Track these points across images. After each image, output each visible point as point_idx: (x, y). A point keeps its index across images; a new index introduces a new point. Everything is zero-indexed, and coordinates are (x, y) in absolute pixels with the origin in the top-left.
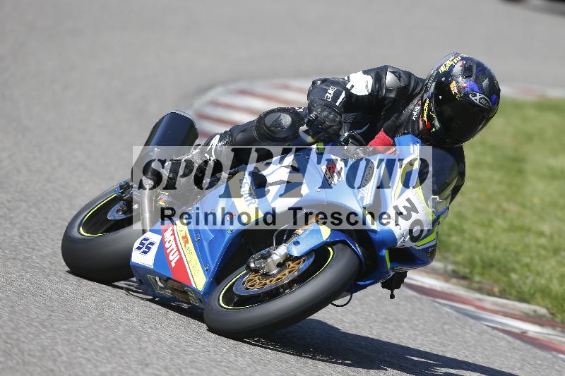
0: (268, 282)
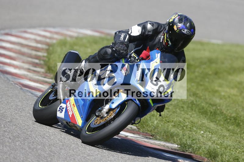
0: (102, 121)
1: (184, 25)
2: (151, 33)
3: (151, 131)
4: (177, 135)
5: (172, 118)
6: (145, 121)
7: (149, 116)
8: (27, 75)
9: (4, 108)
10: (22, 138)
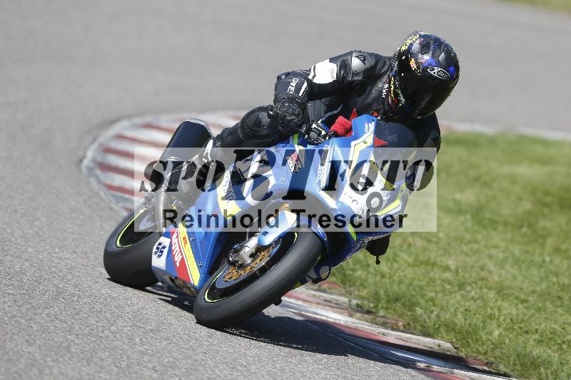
0: (243, 272)
1: (433, 57)
2: (360, 78)
3: (485, 354)
4: (548, 363)
5: (536, 325)
6: (471, 330)
7: (481, 318)
10: (184, 370)
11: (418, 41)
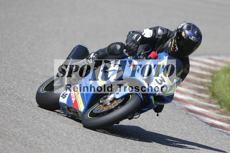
0: (105, 108)
1: (192, 32)
8: (193, 100)
9: (171, 132)
11: (186, 25)
